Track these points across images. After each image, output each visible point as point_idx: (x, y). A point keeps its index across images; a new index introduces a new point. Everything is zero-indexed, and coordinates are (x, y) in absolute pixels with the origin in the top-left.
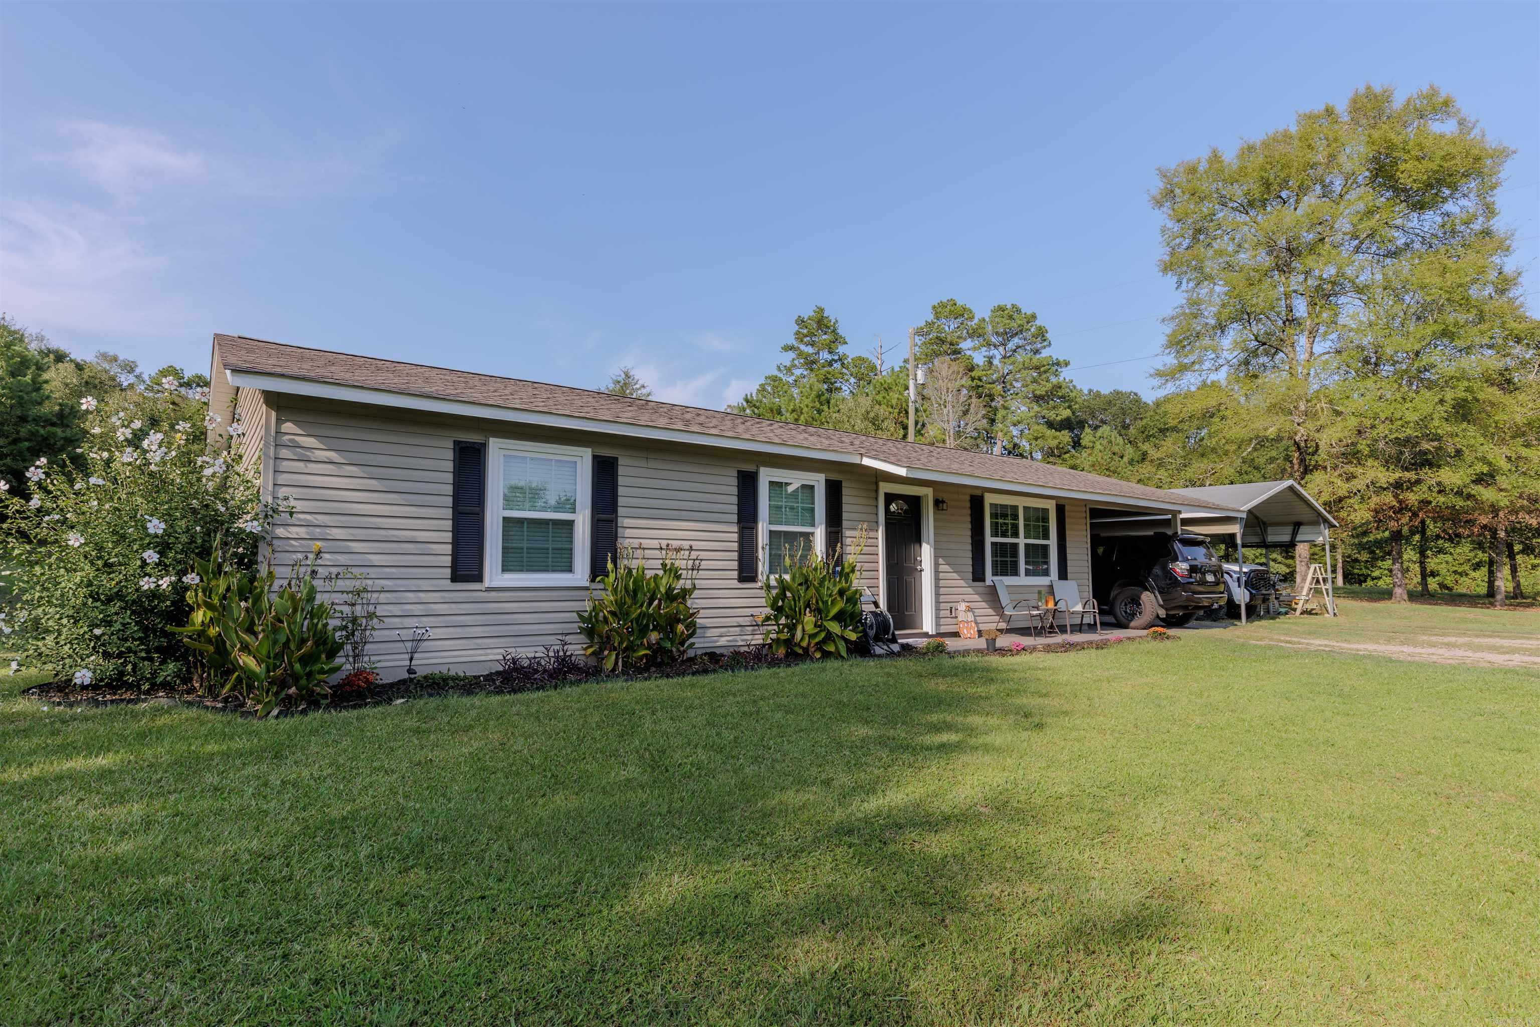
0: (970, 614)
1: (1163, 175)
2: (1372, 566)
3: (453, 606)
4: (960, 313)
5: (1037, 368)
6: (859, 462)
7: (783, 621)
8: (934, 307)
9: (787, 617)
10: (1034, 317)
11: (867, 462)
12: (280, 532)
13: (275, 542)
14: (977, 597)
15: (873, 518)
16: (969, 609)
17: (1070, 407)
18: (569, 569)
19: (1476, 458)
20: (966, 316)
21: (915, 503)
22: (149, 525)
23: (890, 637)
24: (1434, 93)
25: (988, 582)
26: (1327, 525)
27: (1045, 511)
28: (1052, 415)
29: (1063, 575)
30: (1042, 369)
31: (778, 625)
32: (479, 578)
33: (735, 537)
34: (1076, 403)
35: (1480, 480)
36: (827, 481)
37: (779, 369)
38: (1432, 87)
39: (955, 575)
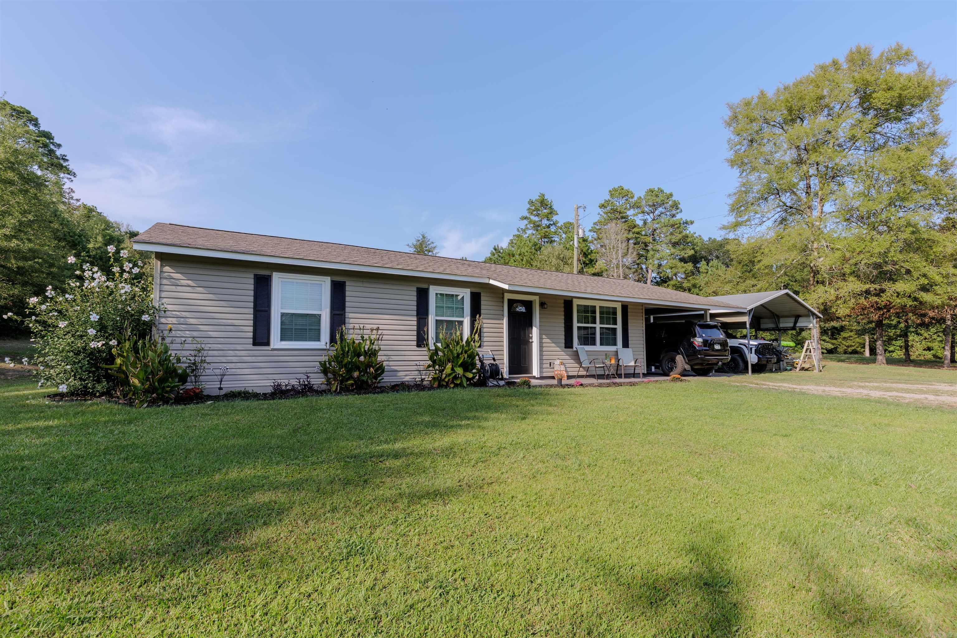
0: (562, 367)
1: (731, 107)
2: (889, 344)
3: (254, 358)
4: (625, 194)
5: (672, 226)
6: (488, 282)
7: (437, 367)
8: (610, 191)
9: (439, 366)
10: (671, 195)
11: (492, 282)
12: (163, 320)
13: (161, 325)
14: (567, 357)
15: (500, 312)
16: (562, 364)
17: (693, 249)
18: (318, 340)
19: (920, 275)
20: (629, 196)
21: (528, 305)
22: (91, 317)
23: (500, 377)
24: (899, 47)
25: (575, 349)
26: (815, 317)
27: (615, 309)
28: (683, 254)
29: (626, 344)
30: (676, 226)
31: (435, 370)
32: (268, 344)
33: (415, 323)
34: (698, 246)
35: (924, 289)
36: (471, 293)
37: (518, 230)
38: (898, 44)
39: (553, 345)
